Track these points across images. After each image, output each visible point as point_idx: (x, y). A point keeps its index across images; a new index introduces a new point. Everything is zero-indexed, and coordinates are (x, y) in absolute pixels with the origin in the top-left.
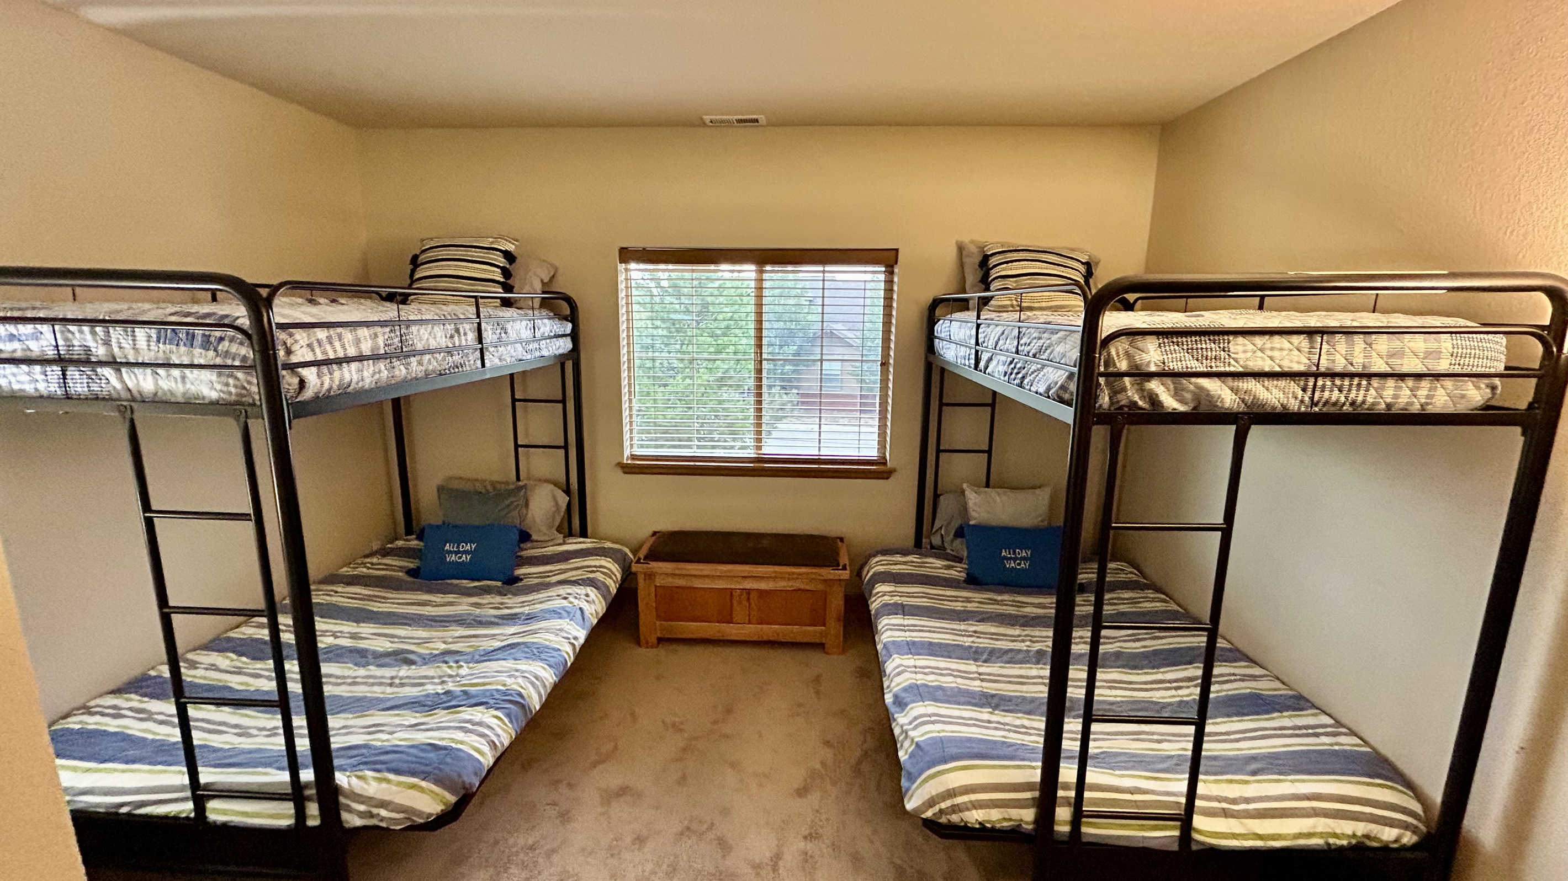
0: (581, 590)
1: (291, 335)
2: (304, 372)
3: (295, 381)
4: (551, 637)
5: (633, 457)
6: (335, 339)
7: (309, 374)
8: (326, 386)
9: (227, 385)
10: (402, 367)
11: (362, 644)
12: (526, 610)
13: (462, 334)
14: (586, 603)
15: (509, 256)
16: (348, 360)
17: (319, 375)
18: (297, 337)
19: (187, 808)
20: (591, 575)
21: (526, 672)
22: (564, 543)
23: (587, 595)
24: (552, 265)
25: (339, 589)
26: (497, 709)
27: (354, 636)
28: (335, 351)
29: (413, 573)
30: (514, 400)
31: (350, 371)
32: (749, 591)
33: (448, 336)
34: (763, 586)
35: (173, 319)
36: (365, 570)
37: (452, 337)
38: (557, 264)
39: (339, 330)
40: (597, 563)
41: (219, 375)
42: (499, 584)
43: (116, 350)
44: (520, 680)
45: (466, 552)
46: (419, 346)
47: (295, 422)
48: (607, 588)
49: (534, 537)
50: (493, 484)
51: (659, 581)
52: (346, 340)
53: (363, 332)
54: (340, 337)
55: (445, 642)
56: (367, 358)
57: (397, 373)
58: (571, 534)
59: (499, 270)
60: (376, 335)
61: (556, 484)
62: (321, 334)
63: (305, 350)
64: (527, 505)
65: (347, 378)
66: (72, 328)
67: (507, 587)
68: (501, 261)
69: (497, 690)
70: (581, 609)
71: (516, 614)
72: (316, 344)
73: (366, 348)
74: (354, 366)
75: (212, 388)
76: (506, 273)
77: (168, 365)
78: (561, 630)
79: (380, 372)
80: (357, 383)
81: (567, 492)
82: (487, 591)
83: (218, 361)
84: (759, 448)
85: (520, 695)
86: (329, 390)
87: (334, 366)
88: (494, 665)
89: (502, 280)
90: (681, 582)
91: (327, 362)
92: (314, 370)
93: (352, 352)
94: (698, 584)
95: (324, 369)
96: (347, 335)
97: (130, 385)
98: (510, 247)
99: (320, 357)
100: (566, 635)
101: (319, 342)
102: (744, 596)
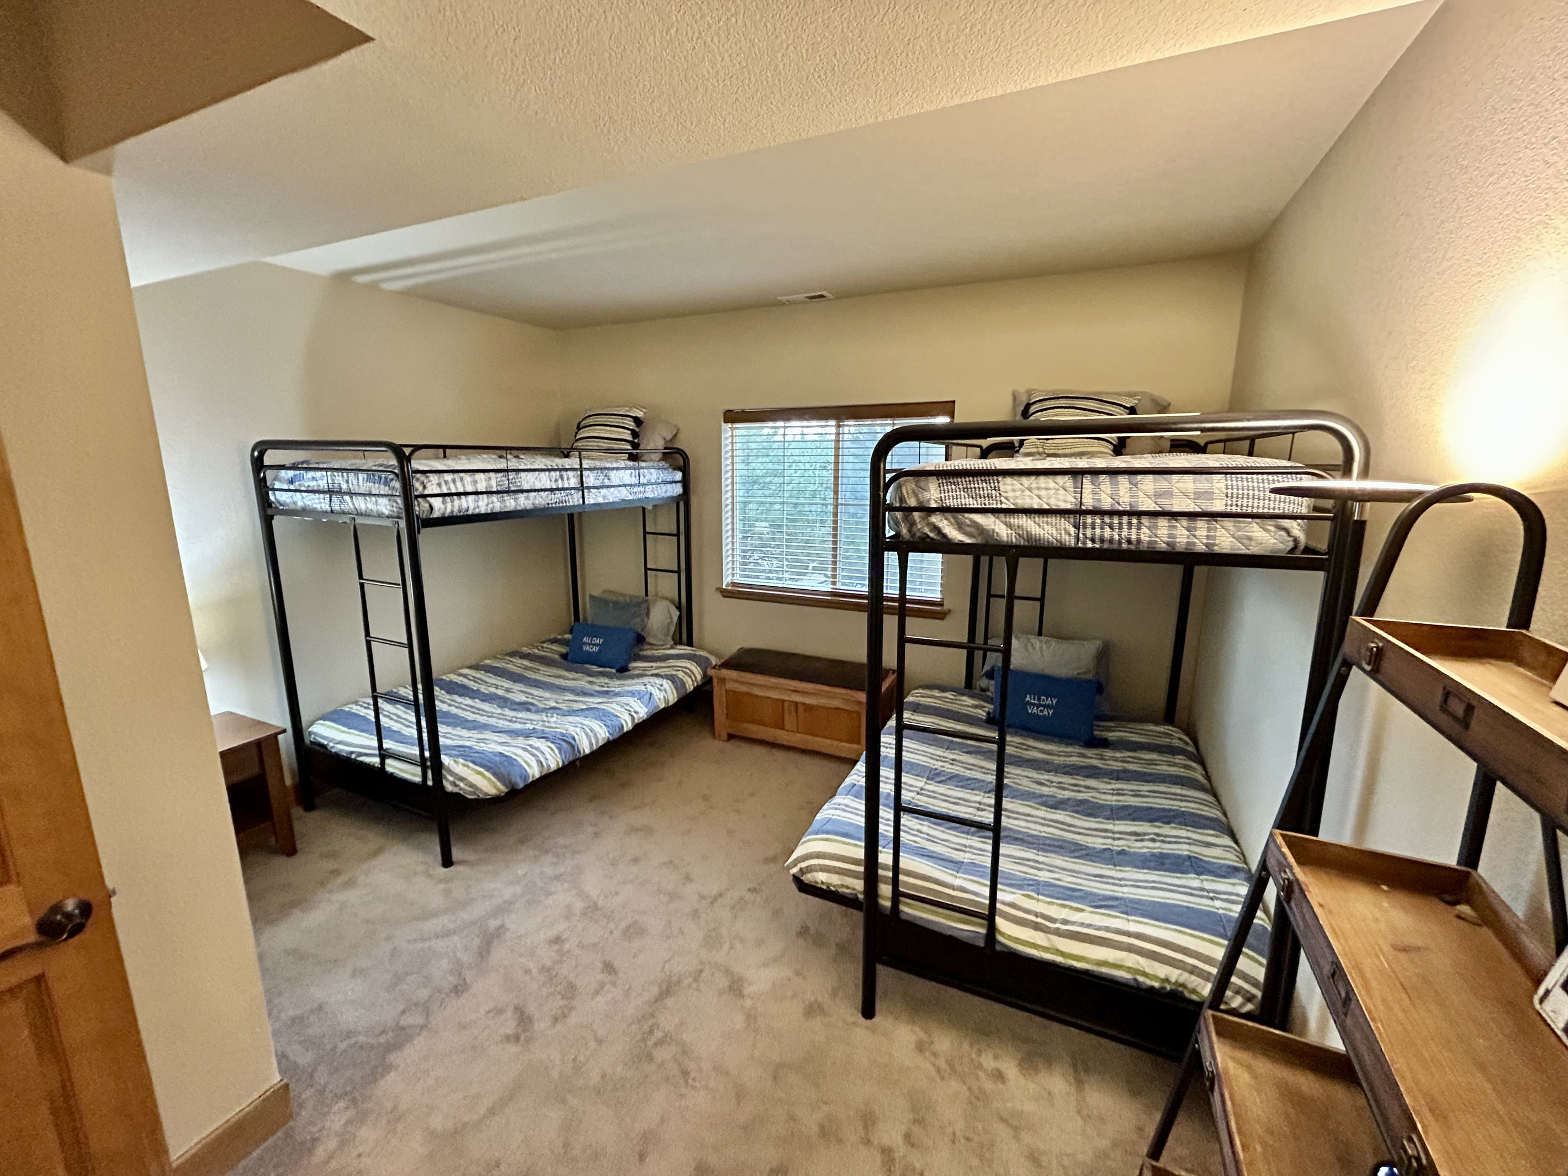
0: (658, 681)
1: (427, 477)
2: (431, 500)
3: (427, 505)
4: (618, 708)
5: (734, 584)
6: (458, 480)
7: (437, 503)
8: (449, 510)
9: (393, 506)
10: (512, 501)
11: (509, 696)
12: (617, 690)
13: (565, 479)
14: (657, 690)
15: (638, 421)
16: (466, 494)
17: (444, 502)
18: (431, 478)
19: (376, 761)
20: (674, 673)
21: (586, 725)
22: (672, 648)
23: (661, 685)
24: (676, 426)
25: (514, 660)
26: (553, 743)
27: (508, 690)
28: (456, 488)
29: (564, 657)
30: (645, 533)
31: (467, 501)
32: (796, 704)
33: (553, 480)
34: (808, 700)
35: (374, 468)
36: (536, 651)
37: (556, 480)
38: (680, 426)
39: (462, 475)
40: (684, 665)
41: (389, 500)
42: (614, 671)
43: (351, 486)
44: (578, 730)
45: (595, 645)
46: (526, 487)
47: (423, 530)
48: (683, 684)
49: (651, 640)
50: (631, 597)
51: (730, 686)
52: (466, 482)
53: (480, 476)
54: (462, 479)
55: (557, 703)
56: (482, 493)
57: (508, 504)
58: (681, 643)
59: (629, 432)
60: (490, 479)
61: (672, 602)
62: (448, 477)
63: (435, 486)
64: (648, 615)
65: (465, 505)
66: (335, 474)
67: (618, 674)
68: (631, 424)
69: (561, 733)
70: (651, 694)
71: (608, 691)
72: (443, 483)
73: (481, 487)
74: (471, 498)
75: (386, 509)
76: (635, 434)
77: (370, 495)
78: (627, 705)
79: (493, 502)
80: (474, 509)
81: (679, 608)
82: (602, 674)
83: (390, 492)
84: (834, 583)
85: (574, 739)
86: (452, 512)
87: (455, 497)
88: (570, 719)
89: (630, 438)
90: (744, 689)
91: (450, 495)
92: (440, 499)
93: (470, 489)
94: (757, 691)
95: (448, 499)
96: (467, 478)
97: (357, 506)
98: (639, 414)
99: (445, 491)
100: (628, 708)
101: (446, 482)
102: (793, 708)
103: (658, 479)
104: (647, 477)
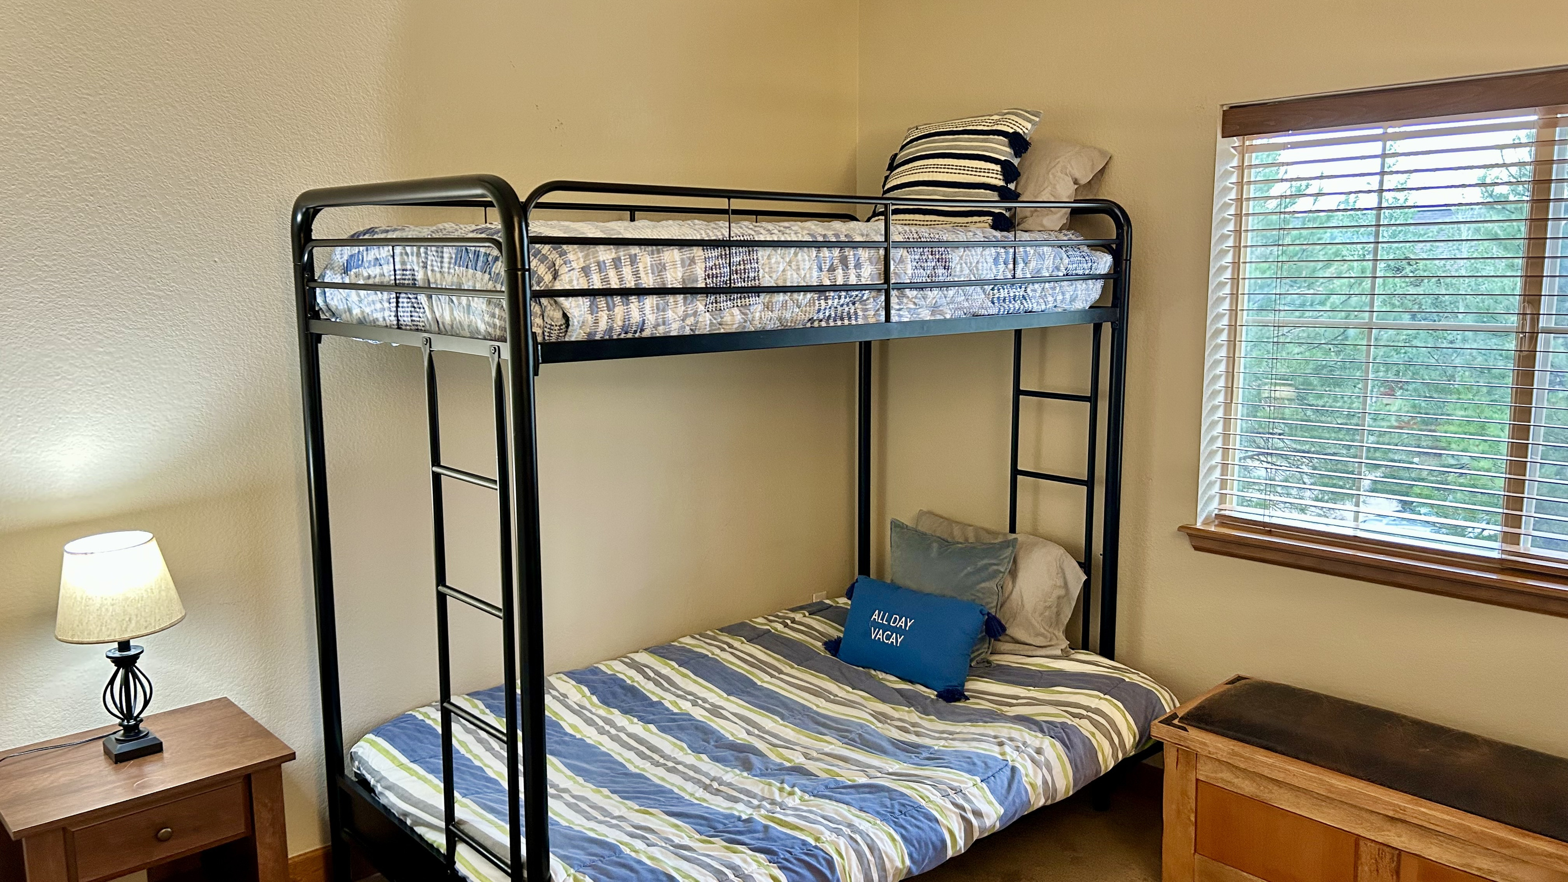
0: (1033, 739)
1: (562, 254)
2: (565, 302)
3: (558, 315)
4: (936, 797)
5: (1224, 520)
6: (625, 261)
7: (577, 308)
8: (603, 325)
10: (736, 311)
11: (716, 724)
12: (937, 745)
13: (851, 266)
14: (1029, 763)
15: (1018, 143)
16: (641, 292)
17: (593, 310)
18: (571, 256)
20: (1069, 721)
21: (860, 833)
22: (1065, 656)
23: (1039, 751)
24: (1102, 153)
25: (736, 644)
26: (782, 868)
27: (715, 711)
28: (621, 279)
29: (833, 646)
30: (1018, 392)
31: (641, 310)
32: (1399, 854)
33: (826, 267)
34: (1434, 852)
35: (471, 235)
36: (780, 627)
37: (832, 269)
38: (1111, 151)
39: (635, 250)
40: (1094, 703)
42: (932, 694)
44: (842, 842)
45: (898, 631)
46: (767, 281)
47: (542, 367)
48: (1092, 752)
49: (1015, 631)
50: (977, 529)
51: (1205, 772)
52: (641, 266)
53: (672, 255)
54: (633, 260)
55: (806, 756)
56: (674, 291)
57: (727, 319)
58: (1085, 646)
59: (998, 168)
60: (692, 261)
61: (1071, 550)
62: (605, 254)
63: (575, 274)
64: (1013, 573)
65: (636, 317)
67: (942, 703)
68: (1002, 150)
69: (804, 843)
70: (1013, 769)
71: (917, 746)
72: (594, 267)
73: (673, 278)
74: (650, 301)
76: (1010, 172)
78: (958, 791)
79: (695, 314)
80: (656, 326)
81: (1086, 566)
82: (909, 700)
84: (1513, 539)
85: (830, 863)
86: (611, 329)
87: (617, 299)
88: (830, 808)
89: (1001, 183)
90: (1247, 787)
91: (608, 293)
92: (584, 302)
93: (648, 281)
94: (1284, 801)
95: (602, 302)
96: (645, 257)
97: (438, 315)
98: (1024, 127)
99: (598, 285)
100: (960, 801)
101: (601, 266)
102: (1387, 863)
103: (1058, 269)
104: (1032, 265)
